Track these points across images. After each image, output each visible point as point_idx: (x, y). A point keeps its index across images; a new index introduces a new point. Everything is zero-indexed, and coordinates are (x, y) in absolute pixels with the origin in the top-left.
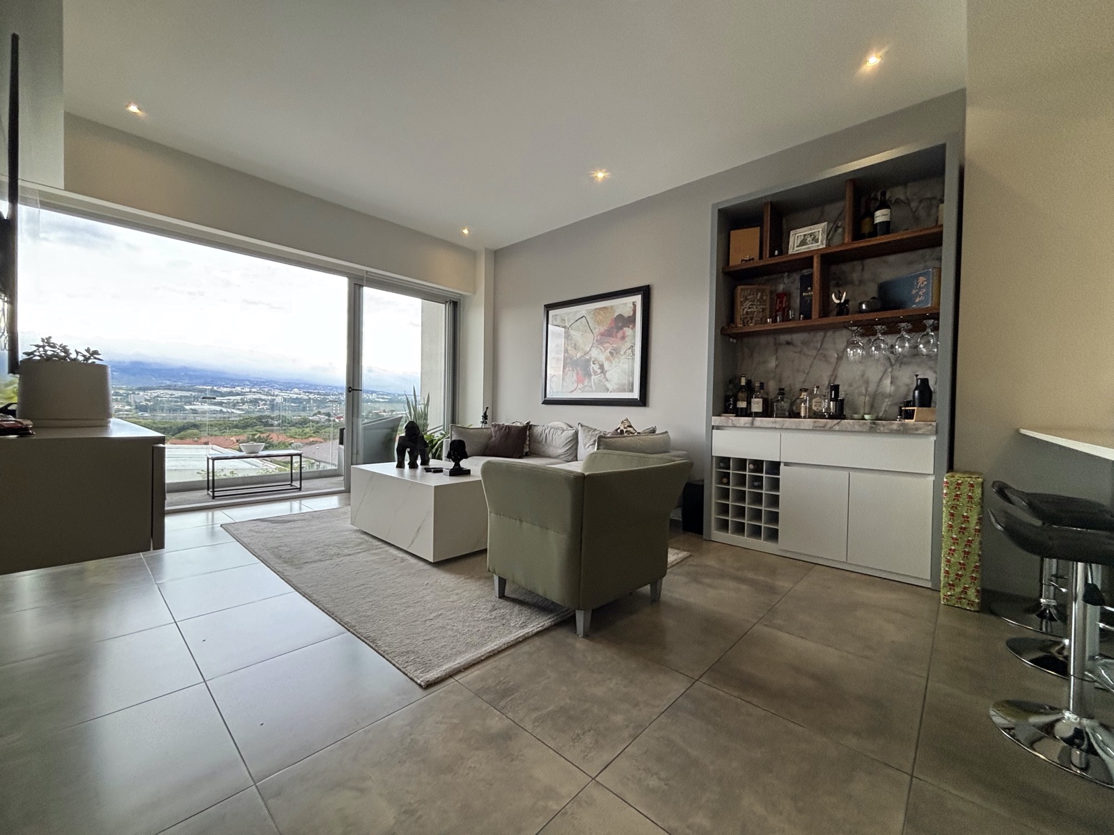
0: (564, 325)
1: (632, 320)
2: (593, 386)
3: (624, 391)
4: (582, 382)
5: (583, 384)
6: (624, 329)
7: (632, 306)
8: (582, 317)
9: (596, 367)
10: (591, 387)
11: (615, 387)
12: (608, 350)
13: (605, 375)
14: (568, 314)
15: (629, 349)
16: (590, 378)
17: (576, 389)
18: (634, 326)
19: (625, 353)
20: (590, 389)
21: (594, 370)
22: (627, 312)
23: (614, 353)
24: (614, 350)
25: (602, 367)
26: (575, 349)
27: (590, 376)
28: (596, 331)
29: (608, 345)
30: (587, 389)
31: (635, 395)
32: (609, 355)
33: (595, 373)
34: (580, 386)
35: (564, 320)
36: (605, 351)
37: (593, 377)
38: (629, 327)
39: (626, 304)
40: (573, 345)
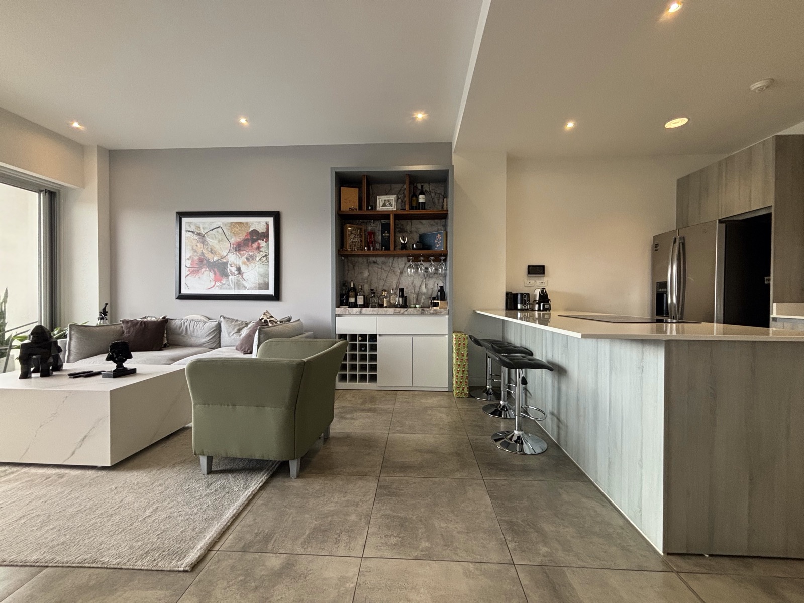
0: (199, 232)
1: (265, 236)
2: (231, 284)
3: (260, 288)
4: (220, 281)
5: (221, 283)
6: (259, 241)
7: (265, 225)
8: (218, 227)
9: (234, 269)
10: (229, 285)
11: (253, 286)
12: (245, 257)
13: (242, 276)
14: (204, 223)
15: (264, 257)
16: (228, 278)
17: (213, 287)
18: (267, 241)
19: (260, 259)
20: (228, 287)
21: (231, 271)
22: (261, 229)
23: (250, 259)
24: (250, 256)
25: (239, 269)
26: (212, 253)
27: (227, 276)
28: (233, 240)
29: (245, 252)
30: (224, 286)
31: (271, 292)
32: (245, 260)
33: (233, 274)
34: (218, 284)
35: (200, 228)
36: (241, 257)
37: (230, 277)
38: (263, 240)
39: (259, 222)
40: (209, 250)
